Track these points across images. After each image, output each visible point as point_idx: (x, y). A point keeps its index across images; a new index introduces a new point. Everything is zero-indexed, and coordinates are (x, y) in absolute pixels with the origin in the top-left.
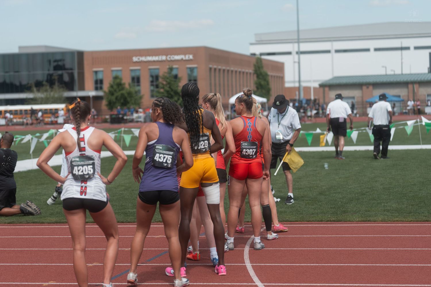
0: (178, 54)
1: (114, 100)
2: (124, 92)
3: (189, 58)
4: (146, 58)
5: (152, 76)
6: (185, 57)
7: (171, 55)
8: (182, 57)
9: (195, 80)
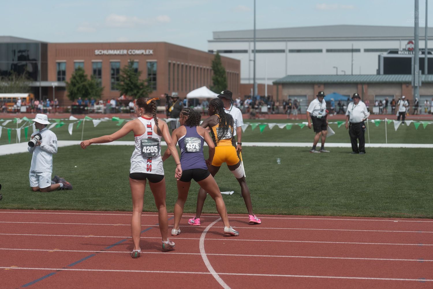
0: (139, 49)
1: (76, 91)
2: (85, 83)
3: (150, 53)
4: (107, 52)
5: (113, 69)
6: (146, 52)
7: (132, 49)
8: (142, 52)
9: (155, 74)
